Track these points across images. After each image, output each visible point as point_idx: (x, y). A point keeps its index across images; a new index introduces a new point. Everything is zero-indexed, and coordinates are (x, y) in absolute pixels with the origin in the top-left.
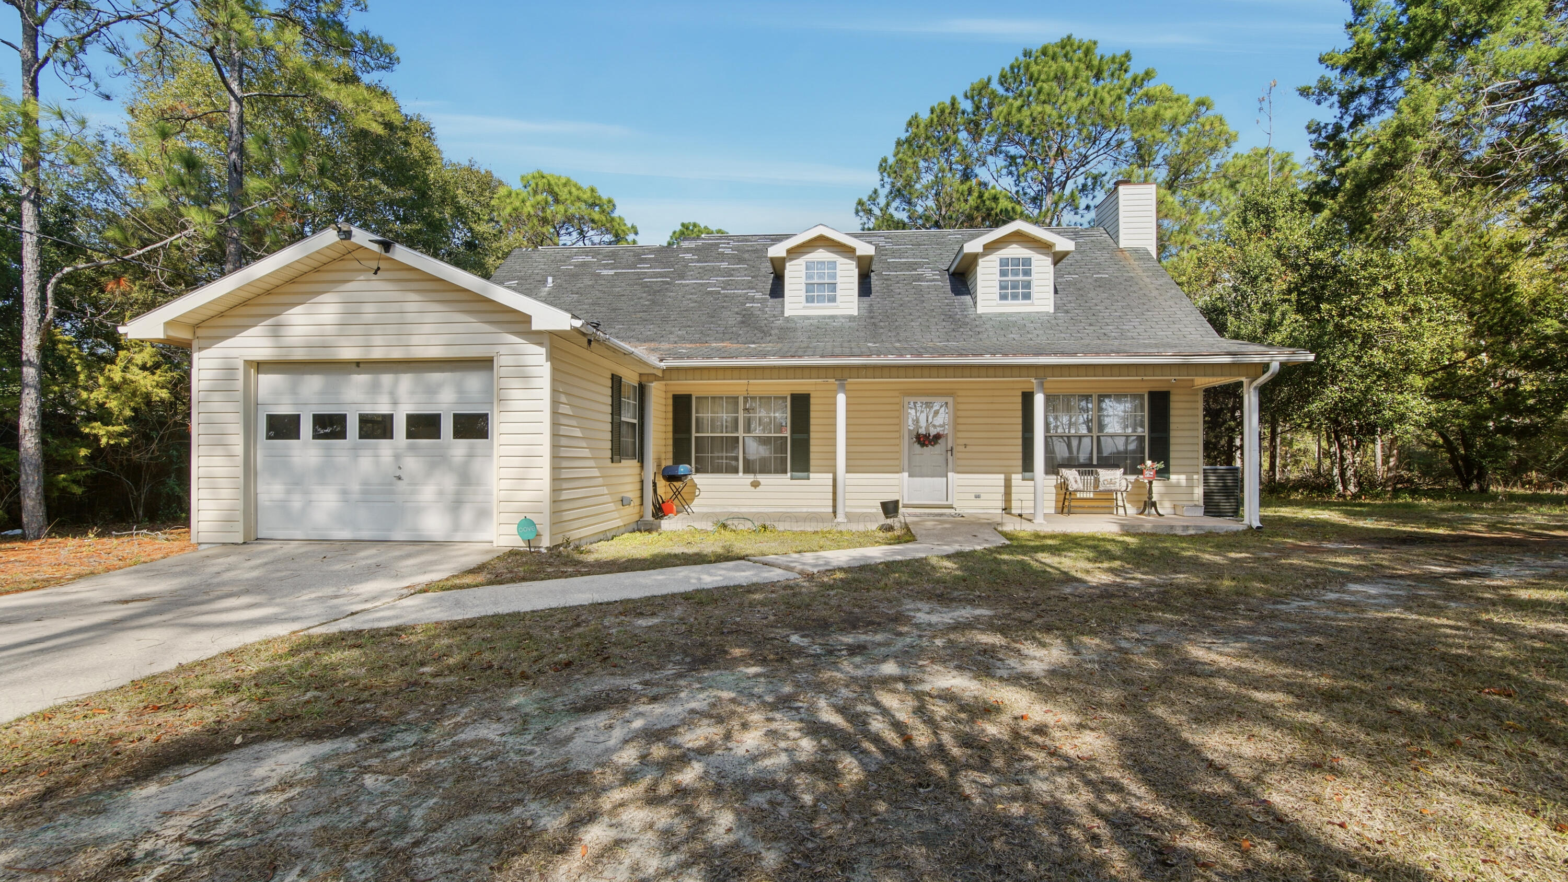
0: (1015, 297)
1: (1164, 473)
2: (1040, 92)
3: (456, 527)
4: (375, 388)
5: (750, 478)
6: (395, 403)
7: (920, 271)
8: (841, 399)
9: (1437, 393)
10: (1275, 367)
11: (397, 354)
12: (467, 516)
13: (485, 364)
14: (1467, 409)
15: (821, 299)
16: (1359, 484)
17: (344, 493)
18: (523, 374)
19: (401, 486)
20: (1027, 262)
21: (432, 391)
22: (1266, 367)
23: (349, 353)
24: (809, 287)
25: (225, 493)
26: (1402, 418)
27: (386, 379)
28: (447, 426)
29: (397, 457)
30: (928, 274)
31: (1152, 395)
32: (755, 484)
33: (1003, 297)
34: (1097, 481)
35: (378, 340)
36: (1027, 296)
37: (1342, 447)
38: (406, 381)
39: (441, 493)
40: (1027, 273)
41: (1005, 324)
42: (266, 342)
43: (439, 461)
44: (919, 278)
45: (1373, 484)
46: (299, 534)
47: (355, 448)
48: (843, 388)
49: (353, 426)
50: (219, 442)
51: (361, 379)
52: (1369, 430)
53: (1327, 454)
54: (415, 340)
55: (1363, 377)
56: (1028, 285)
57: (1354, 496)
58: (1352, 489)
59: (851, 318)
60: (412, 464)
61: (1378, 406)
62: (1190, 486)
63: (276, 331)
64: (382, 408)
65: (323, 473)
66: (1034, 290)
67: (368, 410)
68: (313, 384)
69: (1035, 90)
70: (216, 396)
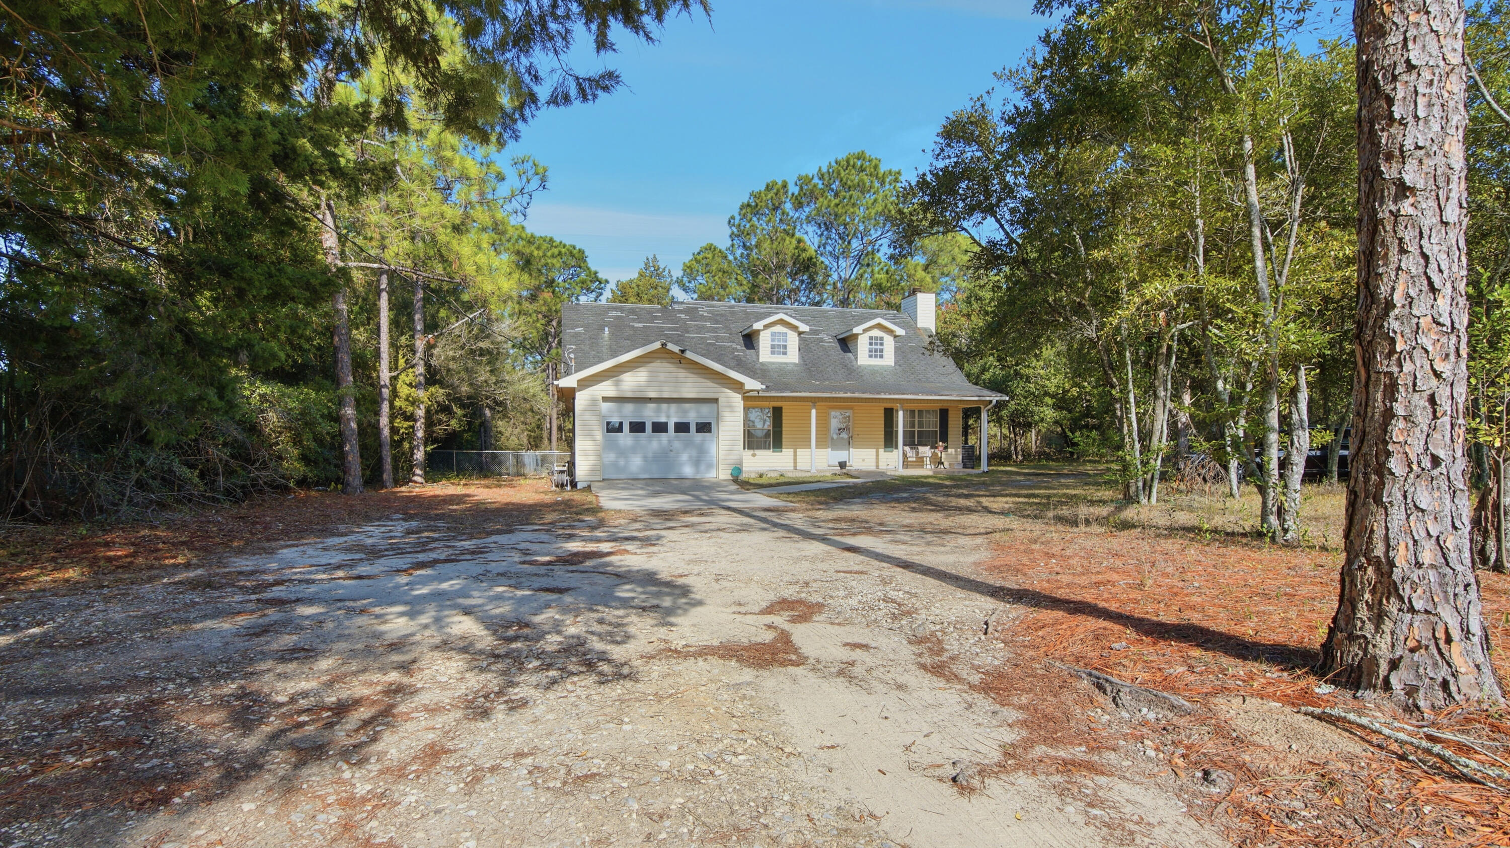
0: (876, 356)
1: (946, 448)
2: (851, 197)
3: (698, 472)
4: (658, 411)
5: (751, 452)
6: (668, 417)
7: (821, 336)
8: (814, 412)
9: (1057, 407)
10: (994, 402)
11: (675, 395)
12: (703, 467)
13: (716, 400)
14: (1069, 416)
15: (779, 353)
16: (1023, 455)
17: (645, 458)
18: (731, 407)
19: (672, 454)
20: (882, 339)
21: (685, 412)
22: (991, 402)
23: (652, 395)
24: (773, 347)
25: (592, 458)
26: (1042, 420)
27: (664, 406)
28: (693, 428)
29: (669, 441)
30: (826, 338)
31: (941, 410)
32: (754, 455)
33: (870, 356)
34: (917, 453)
35: (666, 389)
36: (881, 357)
37: (1015, 435)
38: (673, 407)
39: (690, 457)
40: (882, 344)
41: (873, 371)
42: (613, 388)
43: (688, 444)
44: (822, 340)
45: (1029, 455)
46: (622, 476)
47: (650, 437)
48: (814, 407)
49: (649, 427)
50: (589, 434)
51: (652, 406)
52: (1028, 426)
53: (1005, 437)
54: (683, 389)
55: (1026, 398)
56: (882, 351)
57: (1021, 462)
58: (1020, 457)
59: (795, 364)
60: (677, 444)
61: (1032, 413)
62: (956, 454)
63: (617, 384)
64: (663, 419)
65: (634, 449)
66: (885, 353)
67: (656, 420)
68: (629, 408)
69: (848, 195)
70: (587, 413)
